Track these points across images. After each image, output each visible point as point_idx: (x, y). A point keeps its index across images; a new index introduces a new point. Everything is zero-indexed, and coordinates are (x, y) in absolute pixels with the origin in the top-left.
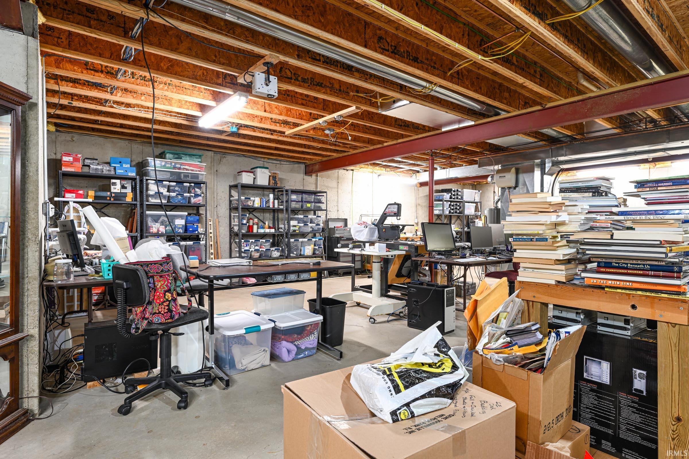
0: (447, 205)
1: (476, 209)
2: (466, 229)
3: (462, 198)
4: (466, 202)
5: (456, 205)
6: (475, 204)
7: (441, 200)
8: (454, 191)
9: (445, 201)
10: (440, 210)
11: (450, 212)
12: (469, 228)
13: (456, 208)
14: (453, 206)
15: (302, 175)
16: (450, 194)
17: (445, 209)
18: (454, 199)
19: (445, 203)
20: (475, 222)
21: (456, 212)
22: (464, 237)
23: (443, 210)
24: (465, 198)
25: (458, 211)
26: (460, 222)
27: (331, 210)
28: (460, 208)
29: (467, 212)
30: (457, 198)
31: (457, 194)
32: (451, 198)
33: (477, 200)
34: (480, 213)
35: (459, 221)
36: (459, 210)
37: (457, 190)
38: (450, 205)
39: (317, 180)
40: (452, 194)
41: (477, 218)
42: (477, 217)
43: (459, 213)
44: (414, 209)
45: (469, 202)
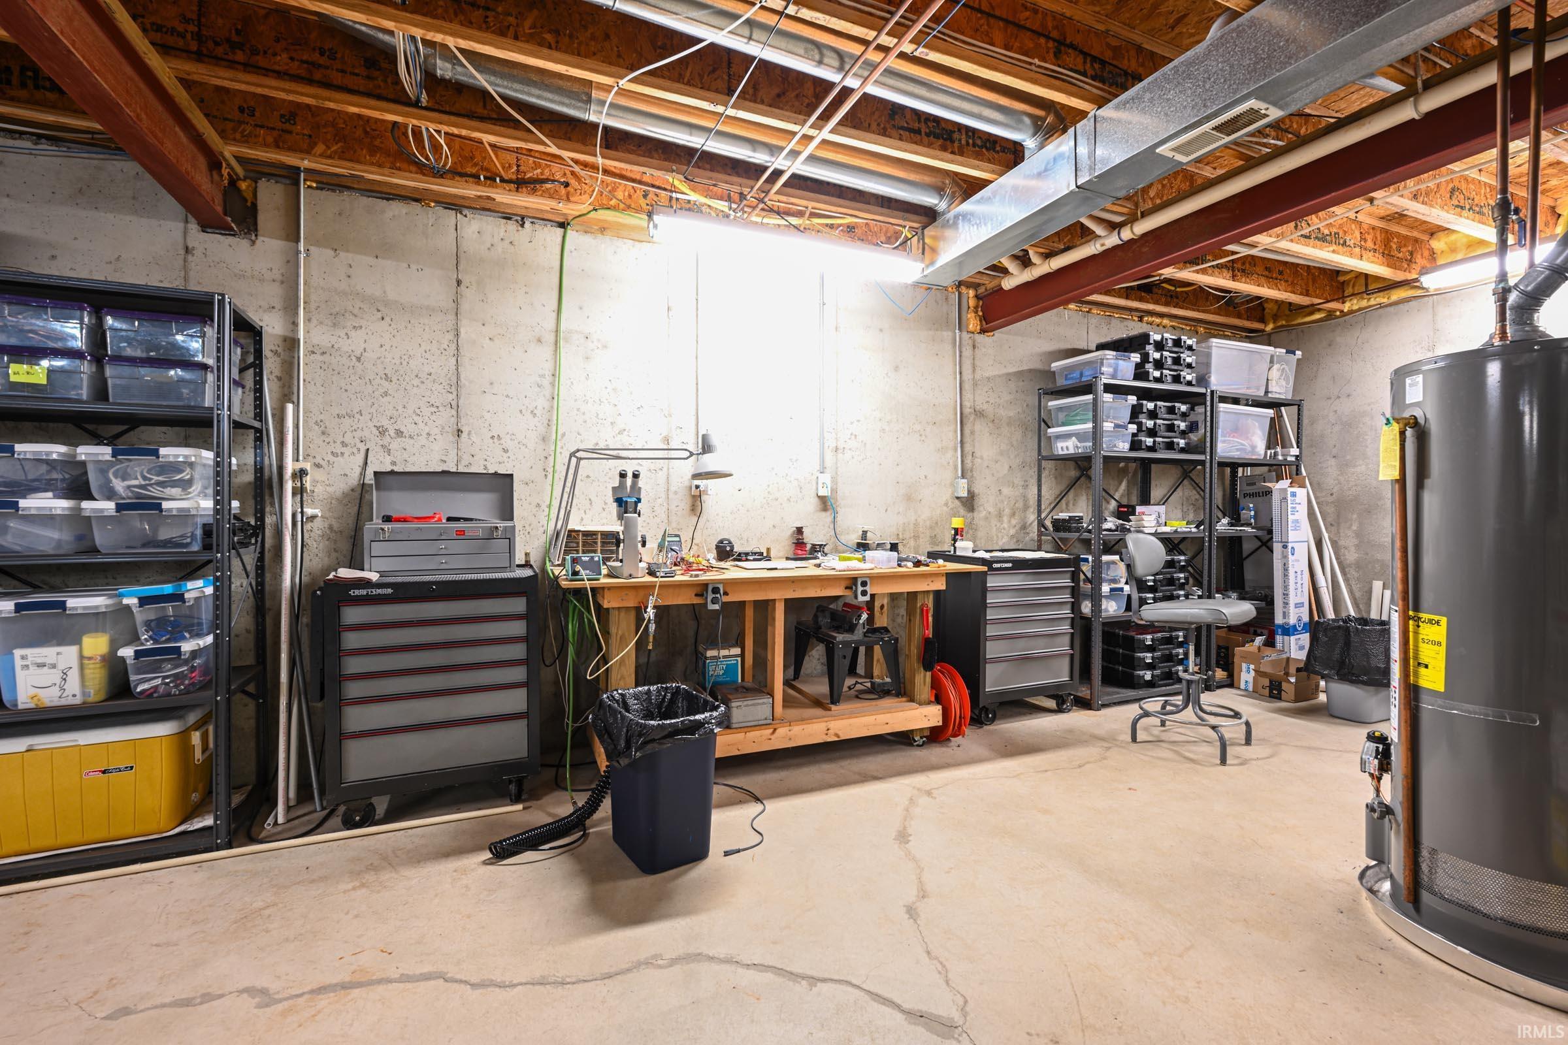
0: (1117, 409)
1: (1275, 435)
2: (1223, 525)
3: (1202, 380)
4: (1224, 399)
5: (1171, 410)
6: (1270, 412)
7: (1087, 389)
8: (1159, 346)
9: (1109, 388)
10: (1080, 436)
11: (1135, 445)
12: (1236, 520)
13: (1171, 428)
14: (1153, 415)
15: (176, 227)
16: (1136, 357)
17: (1108, 426)
18: (1158, 380)
19: (1108, 397)
20: (1268, 493)
21: (1170, 446)
22: (1214, 564)
23: (1096, 434)
24: (1218, 382)
25: (1182, 443)
26: (1194, 494)
27: (408, 428)
28: (1193, 427)
29: (1227, 447)
30: (1177, 379)
31: (1177, 361)
32: (1141, 374)
33: (1281, 389)
34: (1295, 451)
35: (1186, 491)
36: (1183, 434)
37: (1177, 343)
38: (1136, 412)
39: (292, 263)
40: (1145, 358)
41: (1279, 478)
42: (1277, 469)
43: (1182, 450)
44: (951, 434)
45: (1236, 401)
